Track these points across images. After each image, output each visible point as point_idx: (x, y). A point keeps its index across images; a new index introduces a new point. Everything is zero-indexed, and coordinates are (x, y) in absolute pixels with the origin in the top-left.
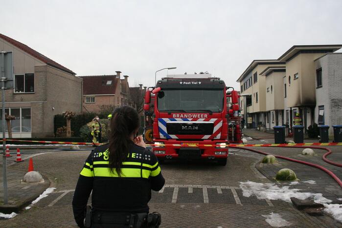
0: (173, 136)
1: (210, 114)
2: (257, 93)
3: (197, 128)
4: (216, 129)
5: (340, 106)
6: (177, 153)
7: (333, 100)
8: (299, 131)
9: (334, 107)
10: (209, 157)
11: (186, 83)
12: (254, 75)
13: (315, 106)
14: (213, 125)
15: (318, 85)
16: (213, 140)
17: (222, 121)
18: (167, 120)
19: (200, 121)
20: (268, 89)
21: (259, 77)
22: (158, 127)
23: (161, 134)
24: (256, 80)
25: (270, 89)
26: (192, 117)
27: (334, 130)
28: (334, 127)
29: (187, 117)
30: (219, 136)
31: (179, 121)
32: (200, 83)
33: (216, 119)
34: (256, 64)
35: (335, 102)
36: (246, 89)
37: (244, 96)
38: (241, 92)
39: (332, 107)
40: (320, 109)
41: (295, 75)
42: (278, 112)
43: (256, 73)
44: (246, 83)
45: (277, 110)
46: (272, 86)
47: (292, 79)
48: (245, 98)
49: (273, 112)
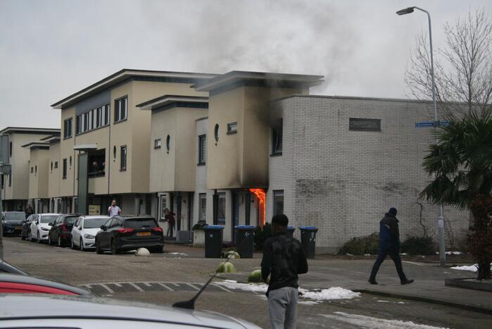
2: (123, 149)
5: (311, 192)
7: (300, 181)
8: (247, 234)
9: (301, 194)
12: (117, 102)
13: (266, 190)
15: (273, 150)
20: (156, 141)
21: (132, 111)
24: (120, 116)
25: (162, 143)
28: (302, 230)
34: (125, 78)
35: (304, 185)
36: (83, 130)
37: (80, 150)
38: (65, 136)
39: (298, 193)
40: (277, 195)
41: (229, 125)
42: (181, 197)
43: (123, 99)
44: (83, 116)
45: (180, 192)
46: (168, 137)
47: (223, 131)
48: (83, 154)
49: (165, 195)
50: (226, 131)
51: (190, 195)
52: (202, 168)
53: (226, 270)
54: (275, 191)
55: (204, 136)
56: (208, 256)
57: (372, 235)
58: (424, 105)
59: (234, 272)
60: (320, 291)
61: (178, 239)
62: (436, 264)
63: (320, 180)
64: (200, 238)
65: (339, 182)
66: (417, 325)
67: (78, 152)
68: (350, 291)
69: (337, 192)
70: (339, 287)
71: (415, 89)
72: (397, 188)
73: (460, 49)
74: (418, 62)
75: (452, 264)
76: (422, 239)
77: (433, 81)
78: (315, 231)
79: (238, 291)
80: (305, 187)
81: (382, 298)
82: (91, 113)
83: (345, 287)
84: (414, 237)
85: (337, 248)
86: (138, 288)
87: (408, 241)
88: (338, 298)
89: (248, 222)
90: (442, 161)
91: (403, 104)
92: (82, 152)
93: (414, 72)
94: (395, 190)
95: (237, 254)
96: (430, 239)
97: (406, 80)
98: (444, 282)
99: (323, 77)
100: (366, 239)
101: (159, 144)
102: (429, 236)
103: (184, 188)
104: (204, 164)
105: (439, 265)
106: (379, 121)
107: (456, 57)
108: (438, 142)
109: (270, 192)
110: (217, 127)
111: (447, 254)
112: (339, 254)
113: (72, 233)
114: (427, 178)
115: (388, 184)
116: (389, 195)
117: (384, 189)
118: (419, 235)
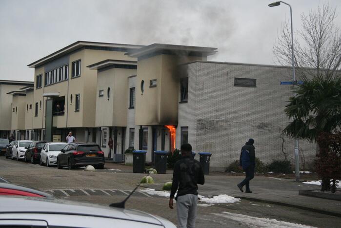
2: (77, 96)
5: (207, 128)
7: (199, 120)
8: (162, 157)
9: (200, 129)
12: (73, 64)
13: (176, 126)
15: (182, 100)
20: (100, 91)
21: (84, 70)
24: (76, 73)
25: (105, 93)
27: (200, 157)
28: (201, 155)
34: (79, 47)
35: (202, 124)
36: (49, 83)
37: (47, 96)
38: (37, 87)
39: (198, 129)
40: (183, 130)
41: (151, 81)
42: (117, 130)
43: (78, 62)
44: (50, 73)
45: (116, 127)
46: (109, 89)
47: (146, 85)
48: (49, 100)
49: (106, 129)
50: (149, 85)
51: (124, 129)
52: (132, 110)
53: (148, 181)
54: (182, 127)
55: (134, 88)
56: (135, 172)
58: (286, 70)
59: (153, 183)
60: (212, 197)
61: (114, 160)
62: (293, 180)
63: (213, 121)
64: (129, 159)
65: (227, 122)
66: (279, 222)
67: (46, 98)
68: (233, 198)
69: (225, 129)
70: (225, 195)
71: (280, 59)
72: (267, 126)
73: (312, 31)
74: (283, 40)
75: (303, 180)
76: (283, 162)
77: (293, 53)
78: (210, 155)
79: (156, 196)
81: (255, 203)
82: (55, 71)
83: (229, 194)
84: (278, 161)
85: (224, 168)
86: (86, 193)
87: (274, 163)
88: (225, 202)
89: (163, 149)
90: (298, 108)
91: (272, 69)
92: (49, 98)
93: (280, 46)
94: (265, 128)
95: (155, 170)
96: (289, 162)
97: (274, 52)
98: (298, 192)
99: (217, 49)
101: (102, 93)
102: (288, 160)
103: (120, 124)
104: (133, 108)
105: (295, 180)
106: (256, 79)
107: (309, 36)
108: (295, 96)
109: (179, 128)
110: (143, 82)
111: (300, 173)
112: (226, 171)
113: (41, 154)
114: (287, 120)
115: (261, 124)
116: (261, 132)
117: (257, 127)
118: (282, 159)
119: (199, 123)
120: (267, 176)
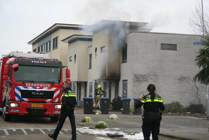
0: (26, 99)
1: (52, 85)
3: (42, 94)
4: (55, 95)
5: (141, 81)
6: (27, 111)
7: (135, 75)
8: (105, 102)
9: (136, 82)
10: (50, 114)
11: (36, 62)
13: (119, 80)
14: (53, 92)
15: (123, 60)
16: (53, 103)
17: (60, 90)
18: (22, 88)
19: (45, 89)
20: (70, 58)
21: (60, 44)
22: (15, 92)
23: (16, 98)
24: (55, 46)
26: (39, 86)
27: (135, 102)
28: (135, 100)
29: (36, 86)
30: (57, 100)
31: (30, 89)
32: (46, 62)
33: (56, 88)
35: (137, 77)
39: (134, 81)
40: (124, 83)
41: (101, 48)
42: (81, 84)
43: (57, 38)
44: (41, 47)
45: (80, 82)
46: (75, 55)
47: (99, 50)
49: (75, 84)
51: (86, 83)
52: (90, 70)
53: (87, 121)
55: (92, 54)
56: (85, 113)
57: (172, 103)
60: (134, 135)
62: (205, 118)
63: (145, 75)
65: (155, 76)
71: (194, 29)
72: (185, 79)
74: (196, 14)
76: (197, 105)
77: (203, 23)
80: (138, 78)
84: (194, 104)
86: (25, 132)
89: (110, 96)
91: (188, 37)
93: (194, 19)
94: (184, 80)
95: (100, 112)
96: (202, 105)
97: (190, 24)
98: (208, 129)
99: (148, 23)
100: (169, 105)
102: (202, 104)
103: (82, 80)
104: (91, 68)
105: (206, 119)
106: (176, 45)
109: (121, 81)
110: (96, 49)
114: (198, 69)
115: (181, 77)
116: (181, 83)
117: (178, 79)
118: (197, 103)
119: (135, 77)
120: (185, 115)
